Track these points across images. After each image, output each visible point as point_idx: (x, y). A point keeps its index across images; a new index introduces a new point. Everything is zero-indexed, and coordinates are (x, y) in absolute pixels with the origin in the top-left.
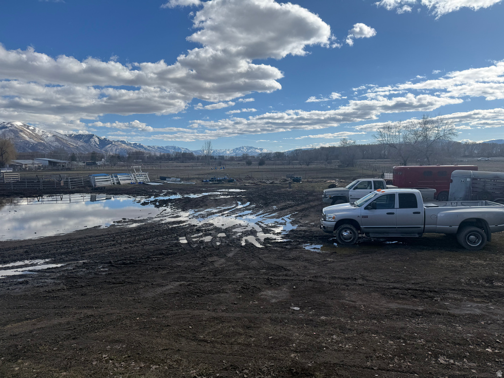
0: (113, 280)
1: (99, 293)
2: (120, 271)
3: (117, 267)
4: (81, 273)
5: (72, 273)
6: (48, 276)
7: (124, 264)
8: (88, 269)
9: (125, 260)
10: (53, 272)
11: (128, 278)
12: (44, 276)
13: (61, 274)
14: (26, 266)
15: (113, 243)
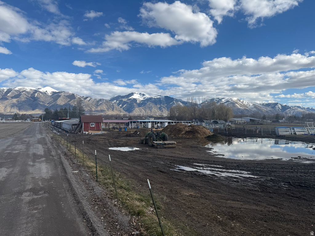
0: (292, 194)
1: (282, 199)
2: (297, 190)
3: (295, 187)
4: (269, 184)
5: (264, 183)
6: (249, 181)
7: (300, 185)
8: (274, 183)
9: (301, 183)
10: (252, 180)
11: (303, 196)
12: (247, 181)
13: (257, 182)
14: (238, 173)
15: (291, 171)
